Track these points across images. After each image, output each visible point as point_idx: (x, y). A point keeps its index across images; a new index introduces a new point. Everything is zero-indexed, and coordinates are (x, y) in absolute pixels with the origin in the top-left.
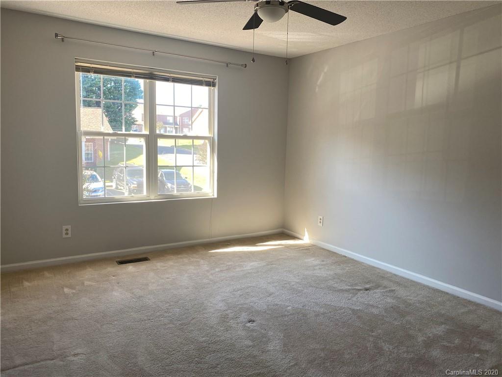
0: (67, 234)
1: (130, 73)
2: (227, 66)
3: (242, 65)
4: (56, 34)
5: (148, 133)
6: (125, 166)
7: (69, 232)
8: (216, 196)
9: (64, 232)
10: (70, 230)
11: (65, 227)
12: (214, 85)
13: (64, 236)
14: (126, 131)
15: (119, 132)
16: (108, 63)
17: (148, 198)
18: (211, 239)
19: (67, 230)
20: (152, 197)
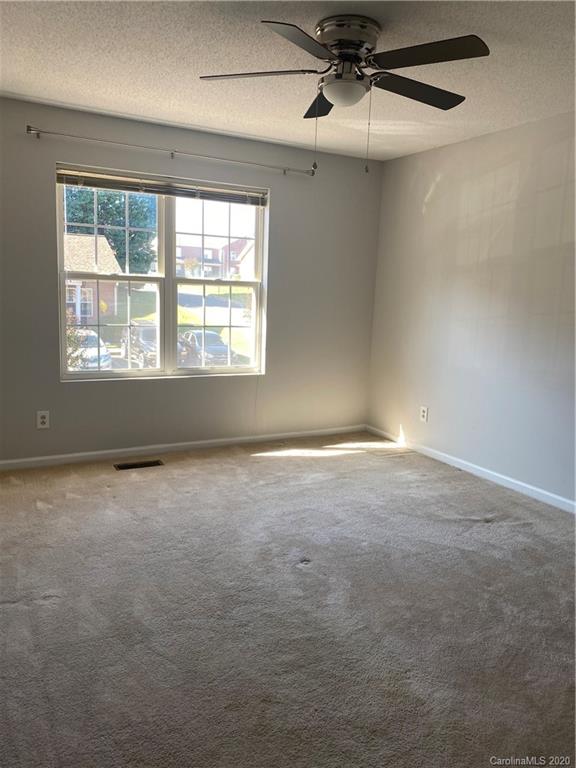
0: (43, 423)
1: (137, 184)
2: (285, 173)
3: (308, 172)
5: (163, 276)
7: (47, 420)
8: (263, 372)
9: (39, 420)
10: (47, 417)
12: (264, 203)
13: (40, 426)
14: (130, 273)
15: (121, 274)
16: (105, 170)
18: (255, 437)
19: (43, 417)
20: (169, 372)
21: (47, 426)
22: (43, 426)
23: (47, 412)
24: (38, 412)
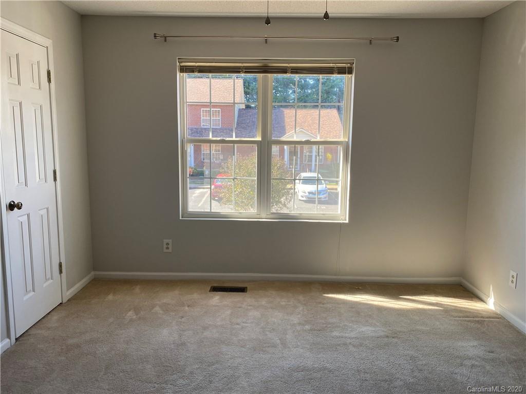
0: (167, 248)
1: (239, 68)
2: (371, 43)
3: (392, 39)
4: (155, 34)
5: (261, 140)
6: (233, 178)
7: (170, 246)
8: (347, 221)
9: (165, 246)
10: (171, 244)
11: (166, 241)
12: (350, 72)
13: (165, 250)
14: (236, 137)
15: (227, 139)
16: (214, 59)
17: (258, 216)
18: (339, 277)
19: (168, 244)
20: (264, 215)
21: (170, 250)
22: (167, 251)
23: (171, 240)
24: (164, 240)
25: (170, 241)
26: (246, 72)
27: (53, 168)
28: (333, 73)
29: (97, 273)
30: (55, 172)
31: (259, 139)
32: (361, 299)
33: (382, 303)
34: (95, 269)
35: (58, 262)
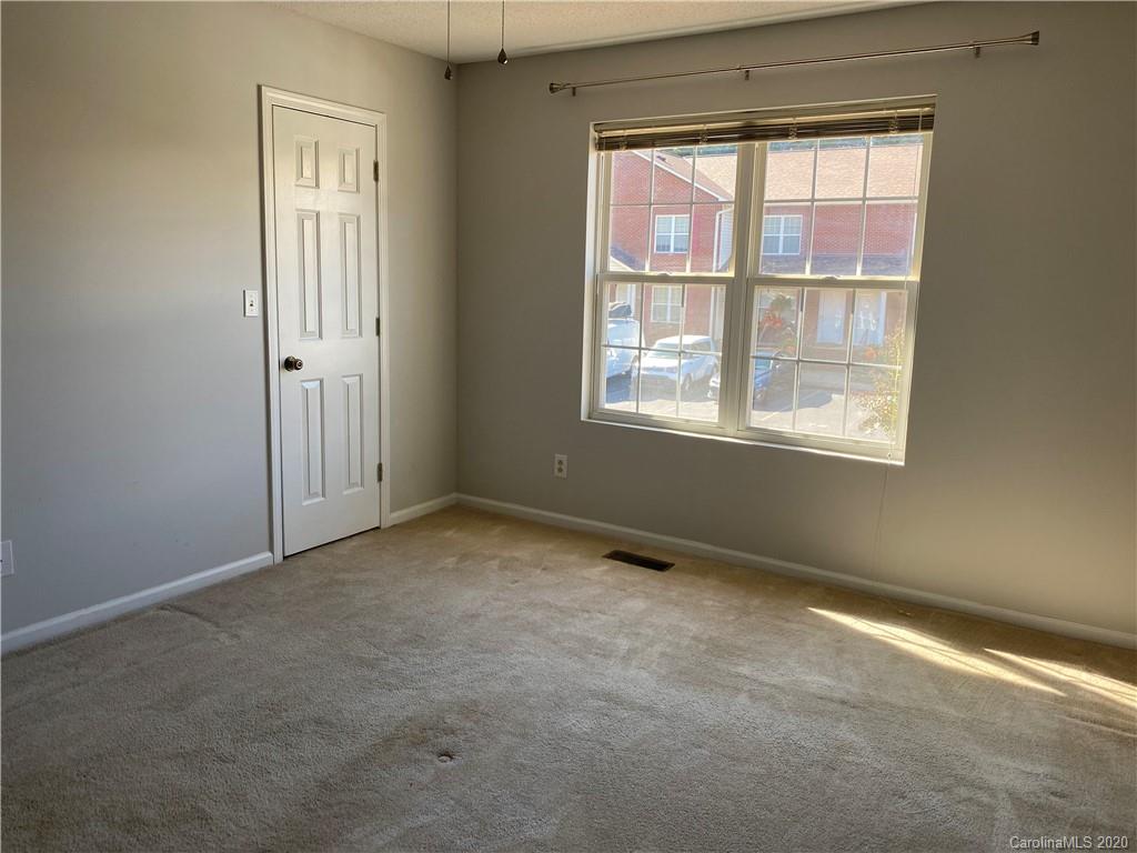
0: (560, 470)
1: (698, 133)
2: (977, 55)
3: (1020, 40)
4: (552, 84)
6: (678, 349)
7: (564, 467)
8: (902, 463)
9: (557, 466)
10: (565, 464)
11: (558, 457)
12: (929, 125)
13: (557, 474)
14: (691, 271)
19: (561, 462)
21: (564, 474)
22: (560, 475)
23: (565, 456)
24: (557, 455)
25: (564, 458)
26: (710, 141)
27: (376, 316)
28: (887, 131)
29: (463, 496)
30: (378, 321)
31: (731, 274)
32: (882, 633)
33: (927, 651)
34: (458, 489)
35: (378, 462)
